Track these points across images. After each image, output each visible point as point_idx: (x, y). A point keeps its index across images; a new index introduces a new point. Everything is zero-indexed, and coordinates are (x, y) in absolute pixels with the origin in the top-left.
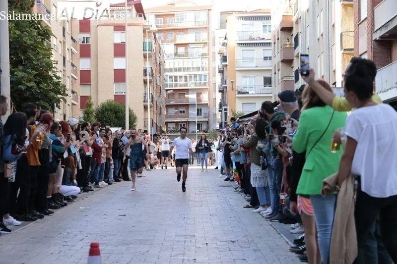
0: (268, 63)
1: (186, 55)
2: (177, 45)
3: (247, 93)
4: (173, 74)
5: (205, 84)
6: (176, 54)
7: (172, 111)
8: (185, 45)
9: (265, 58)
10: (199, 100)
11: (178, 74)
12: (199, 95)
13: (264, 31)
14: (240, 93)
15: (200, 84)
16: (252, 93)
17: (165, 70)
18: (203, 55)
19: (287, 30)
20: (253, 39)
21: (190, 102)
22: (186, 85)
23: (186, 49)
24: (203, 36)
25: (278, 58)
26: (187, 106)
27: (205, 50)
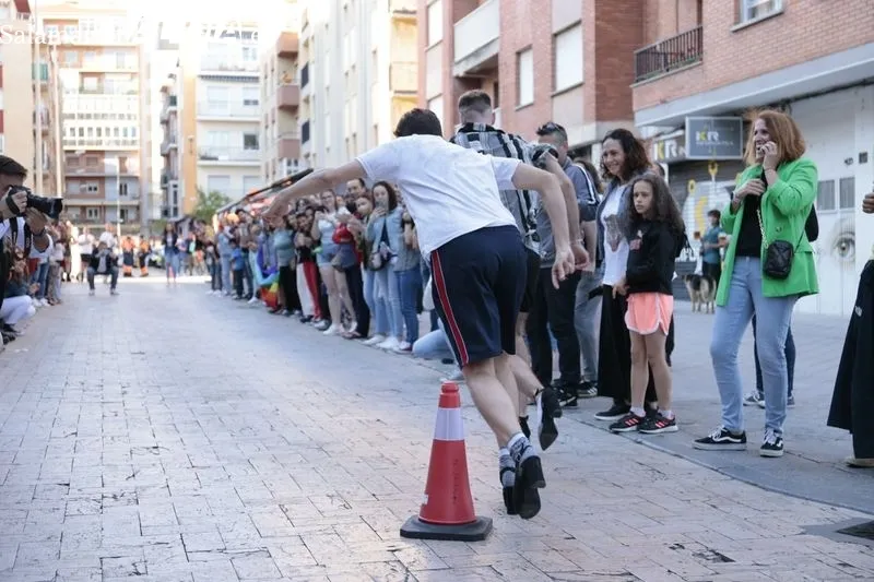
0: (251, 109)
1: (100, 91)
2: (84, 74)
3: (216, 159)
4: (77, 123)
5: (133, 142)
6: (82, 90)
7: (75, 187)
8: (98, 75)
9: (247, 102)
10: (123, 169)
11: (85, 124)
12: (122, 160)
13: (246, 56)
14: (204, 158)
15: (125, 143)
16: (223, 159)
17: (63, 117)
18: (131, 93)
19: (289, 56)
20: (226, 69)
21: (108, 172)
22: (100, 143)
23: (99, 80)
24: (130, 61)
25: (273, 102)
26: (102, 179)
27: (134, 85)
